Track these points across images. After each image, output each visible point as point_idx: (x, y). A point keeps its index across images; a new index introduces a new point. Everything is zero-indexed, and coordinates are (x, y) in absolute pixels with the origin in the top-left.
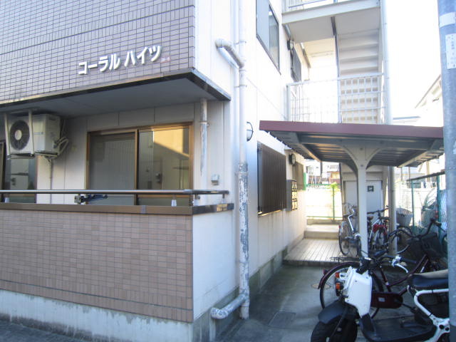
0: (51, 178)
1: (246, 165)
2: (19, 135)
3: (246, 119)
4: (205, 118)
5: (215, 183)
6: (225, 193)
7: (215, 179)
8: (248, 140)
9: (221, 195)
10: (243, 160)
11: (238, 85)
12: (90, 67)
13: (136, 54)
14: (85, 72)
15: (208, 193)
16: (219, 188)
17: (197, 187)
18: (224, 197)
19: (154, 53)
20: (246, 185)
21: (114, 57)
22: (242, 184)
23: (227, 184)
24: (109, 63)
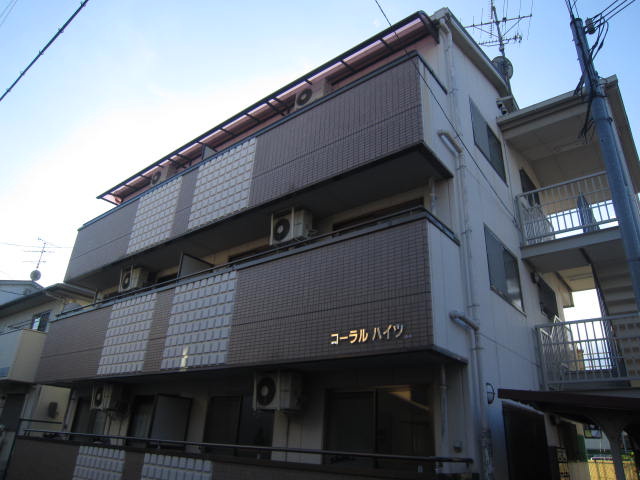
0: (288, 434)
1: (489, 431)
2: (265, 391)
3: (485, 380)
4: (444, 382)
5: (458, 450)
6: (469, 461)
7: (457, 445)
8: (490, 402)
9: (464, 464)
10: (485, 426)
11: (474, 347)
12: (342, 338)
13: (382, 331)
14: (336, 342)
15: (450, 460)
16: (462, 455)
17: (439, 454)
18: (468, 465)
19: (398, 331)
20: (491, 454)
21: (362, 331)
22: (486, 452)
23: (471, 452)
24: (359, 336)
